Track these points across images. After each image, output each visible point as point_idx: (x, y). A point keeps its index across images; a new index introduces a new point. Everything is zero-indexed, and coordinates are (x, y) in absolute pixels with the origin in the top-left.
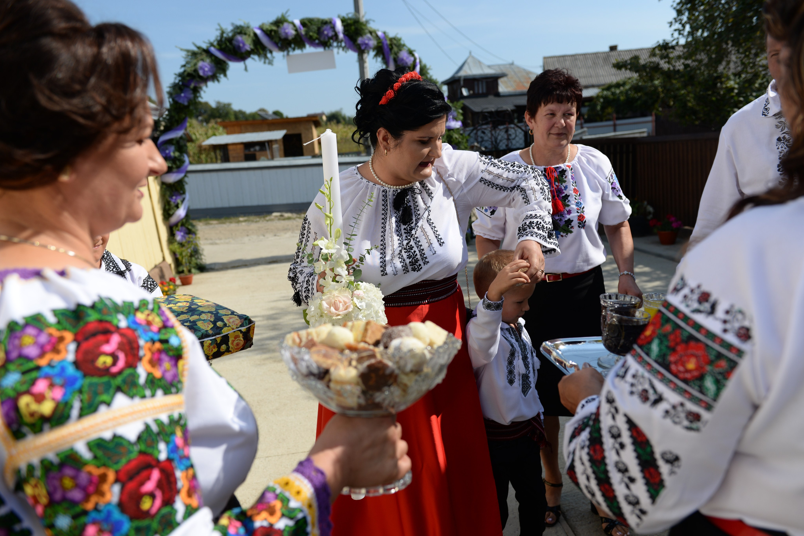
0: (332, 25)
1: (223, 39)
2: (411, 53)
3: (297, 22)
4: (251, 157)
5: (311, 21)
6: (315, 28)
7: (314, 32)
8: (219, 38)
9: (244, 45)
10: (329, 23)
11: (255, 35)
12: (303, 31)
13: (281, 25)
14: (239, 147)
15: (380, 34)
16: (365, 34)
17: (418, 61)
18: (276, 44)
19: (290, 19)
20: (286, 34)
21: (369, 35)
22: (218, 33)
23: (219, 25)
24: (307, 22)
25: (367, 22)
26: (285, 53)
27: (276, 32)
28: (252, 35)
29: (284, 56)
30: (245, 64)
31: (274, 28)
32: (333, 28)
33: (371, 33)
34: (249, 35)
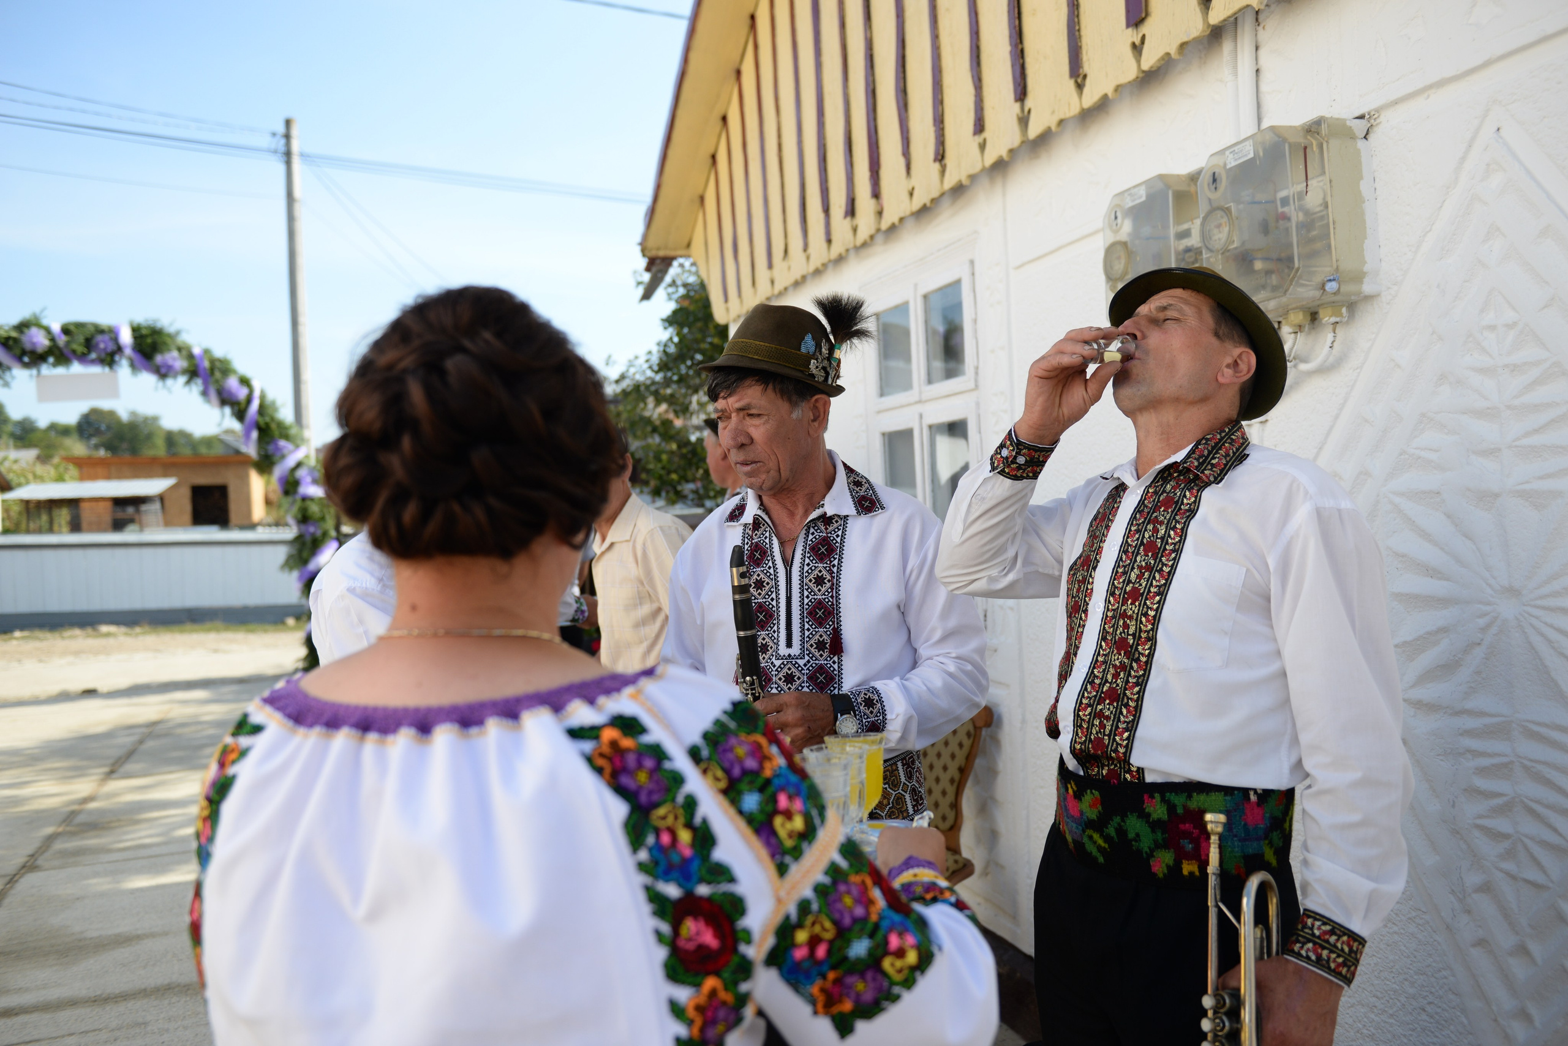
0: (113, 336)
2: (245, 382)
3: (56, 328)
4: (118, 525)
5: (80, 326)
6: (81, 339)
7: (80, 344)
10: (112, 333)
12: (62, 340)
13: (26, 330)
14: (102, 504)
15: (197, 351)
16: (169, 350)
17: (256, 394)
18: (19, 359)
19: (45, 322)
20: (34, 344)
21: (175, 353)
24: (72, 328)
25: (178, 333)
26: (34, 372)
27: (16, 340)
29: (31, 376)
31: (14, 334)
32: (115, 339)
33: (179, 349)
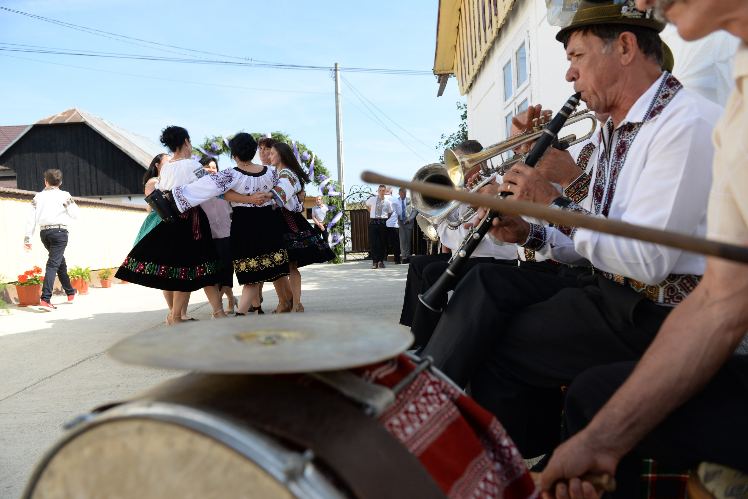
1: (208, 144)
2: (310, 153)
8: (205, 143)
9: (217, 147)
11: (224, 142)
17: (314, 157)
22: (205, 141)
23: (206, 136)
28: (222, 141)
30: (218, 157)
34: (220, 142)
